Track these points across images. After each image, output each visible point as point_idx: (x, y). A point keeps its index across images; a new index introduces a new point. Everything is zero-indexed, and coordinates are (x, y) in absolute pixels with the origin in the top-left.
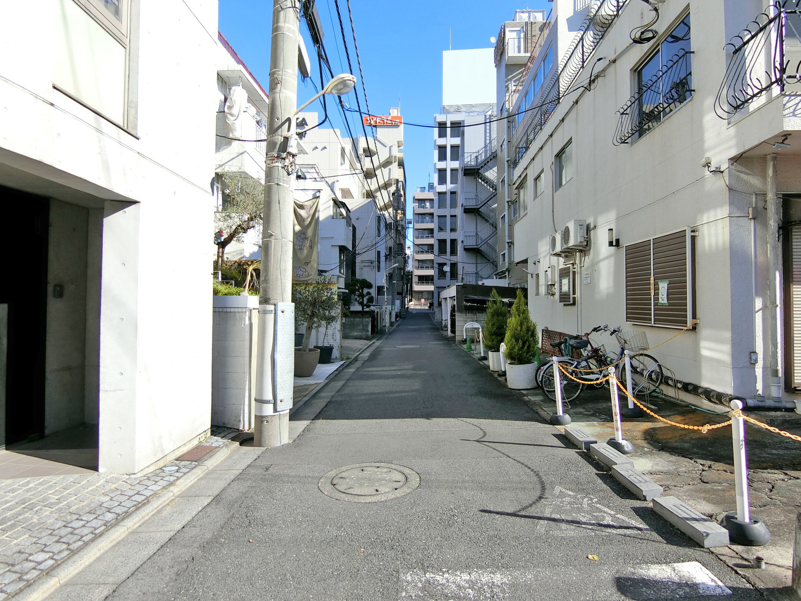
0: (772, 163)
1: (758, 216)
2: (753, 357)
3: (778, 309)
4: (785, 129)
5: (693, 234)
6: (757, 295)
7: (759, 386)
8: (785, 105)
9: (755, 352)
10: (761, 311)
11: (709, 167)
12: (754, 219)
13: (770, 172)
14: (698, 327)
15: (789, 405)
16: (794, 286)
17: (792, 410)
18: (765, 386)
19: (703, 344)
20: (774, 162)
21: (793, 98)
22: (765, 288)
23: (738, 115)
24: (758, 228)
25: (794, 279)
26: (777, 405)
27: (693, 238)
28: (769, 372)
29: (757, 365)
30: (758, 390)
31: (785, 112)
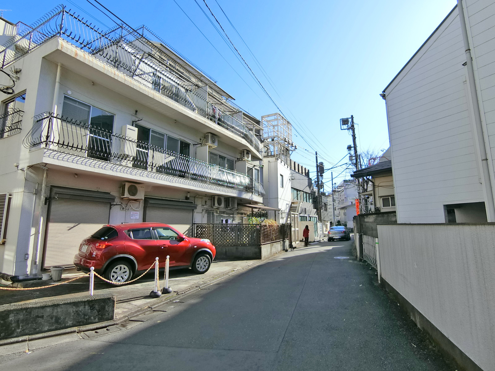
0: (46, 172)
1: (37, 193)
2: (27, 256)
3: (40, 235)
4: (43, 162)
5: (10, 196)
6: (32, 226)
7: (29, 270)
8: (45, 152)
9: (28, 254)
10: (34, 235)
11: (18, 167)
12: (36, 194)
13: (45, 175)
14: (6, 243)
15: (40, 277)
16: (50, 223)
17: (41, 279)
18: (31, 270)
19: (6, 252)
20: (47, 172)
21: (49, 150)
22: (36, 224)
23: (34, 149)
24: (37, 199)
25: (50, 220)
26: (35, 277)
27: (10, 199)
28: (33, 263)
29: (28, 260)
30: (28, 272)
31: (45, 155)
